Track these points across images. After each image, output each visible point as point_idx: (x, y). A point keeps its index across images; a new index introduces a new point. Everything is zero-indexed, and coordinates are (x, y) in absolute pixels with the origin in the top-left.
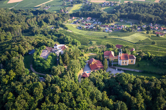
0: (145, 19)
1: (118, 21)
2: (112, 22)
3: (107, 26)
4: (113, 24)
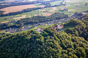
3: (23, 29)
4: (23, 27)
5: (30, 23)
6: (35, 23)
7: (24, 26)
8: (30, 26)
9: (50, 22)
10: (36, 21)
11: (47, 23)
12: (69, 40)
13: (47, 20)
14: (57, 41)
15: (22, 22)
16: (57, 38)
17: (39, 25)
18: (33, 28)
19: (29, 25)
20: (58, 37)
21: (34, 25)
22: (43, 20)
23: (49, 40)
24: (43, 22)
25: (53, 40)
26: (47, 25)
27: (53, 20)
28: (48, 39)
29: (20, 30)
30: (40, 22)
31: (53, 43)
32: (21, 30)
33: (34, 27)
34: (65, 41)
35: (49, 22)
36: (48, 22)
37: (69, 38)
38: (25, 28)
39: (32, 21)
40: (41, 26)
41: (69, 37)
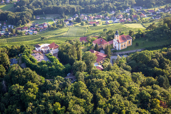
0: (67, 10)
1: (34, 20)
2: (28, 22)
3: (26, 28)
4: (30, 24)
5: (54, 13)
6: (67, 12)
7: (32, 19)
8: (50, 23)
9: (115, 15)
10: (72, 6)
11: (105, 16)
12: (129, 99)
13: (107, 6)
14: (83, 101)
15: (31, 5)
16: (84, 89)
17: (78, 20)
18: (56, 29)
19: (47, 18)
20: (88, 85)
21: (63, 20)
22: (94, 6)
23: (54, 91)
24: (93, 11)
25: (70, 94)
26: (101, 23)
27: (126, 8)
28: (54, 88)
29: (16, 32)
30: (83, 12)
31: (63, 108)
32: (19, 31)
33: (61, 27)
34: (110, 102)
35: (113, 13)
36: (109, 15)
37: (131, 93)
38: (33, 26)
39: (60, 5)
40: (82, 24)
41: (129, 89)
